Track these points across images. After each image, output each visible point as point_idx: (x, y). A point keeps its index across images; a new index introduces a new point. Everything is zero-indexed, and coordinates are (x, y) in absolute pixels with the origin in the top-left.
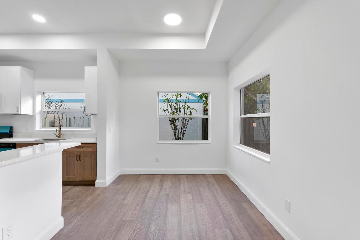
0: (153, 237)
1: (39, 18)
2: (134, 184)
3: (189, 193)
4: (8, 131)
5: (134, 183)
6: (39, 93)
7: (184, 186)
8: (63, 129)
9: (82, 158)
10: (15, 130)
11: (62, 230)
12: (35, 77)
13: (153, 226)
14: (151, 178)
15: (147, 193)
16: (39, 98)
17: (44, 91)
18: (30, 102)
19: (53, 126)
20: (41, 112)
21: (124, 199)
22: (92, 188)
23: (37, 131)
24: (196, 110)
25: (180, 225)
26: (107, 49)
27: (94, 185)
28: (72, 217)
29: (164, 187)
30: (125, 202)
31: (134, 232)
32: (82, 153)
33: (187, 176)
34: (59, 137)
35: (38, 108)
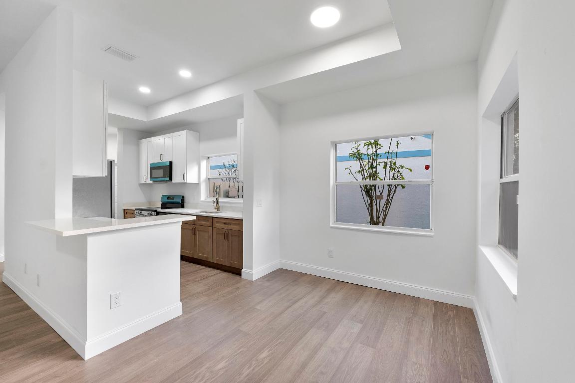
0: (255, 367)
1: (185, 74)
2: (287, 285)
3: (361, 322)
4: (180, 201)
5: (289, 284)
6: (203, 158)
7: (363, 307)
8: (220, 200)
9: (230, 238)
10: (186, 200)
11: (178, 317)
12: (200, 140)
13: (266, 351)
14: (316, 281)
15: (296, 302)
16: (204, 164)
17: (209, 156)
18: (196, 168)
19: (228, 197)
20: (205, 180)
21: (261, 302)
22: (237, 277)
23: (202, 201)
24: (410, 170)
25: (304, 366)
26: (254, 91)
27: (240, 274)
28: (195, 307)
29: (326, 300)
30: (258, 307)
31: (239, 349)
32: (230, 232)
33: (381, 293)
34: (218, 209)
35: (203, 176)
